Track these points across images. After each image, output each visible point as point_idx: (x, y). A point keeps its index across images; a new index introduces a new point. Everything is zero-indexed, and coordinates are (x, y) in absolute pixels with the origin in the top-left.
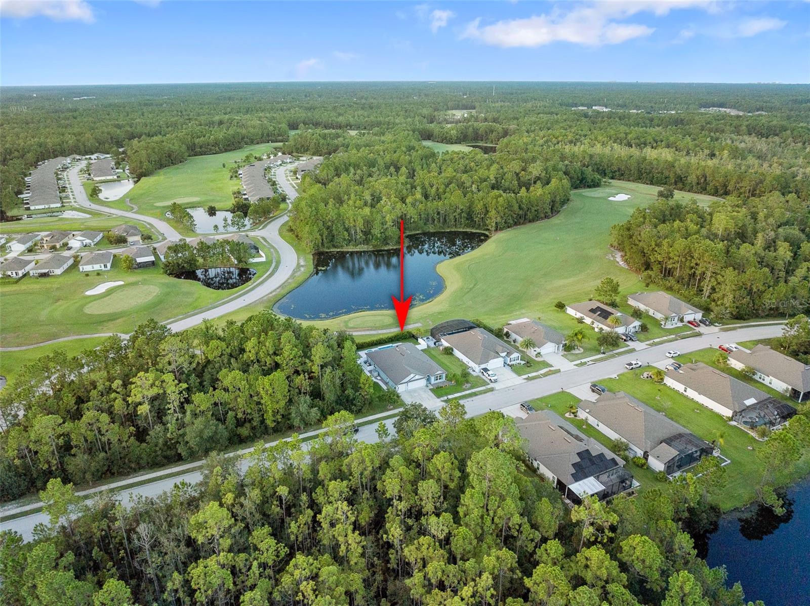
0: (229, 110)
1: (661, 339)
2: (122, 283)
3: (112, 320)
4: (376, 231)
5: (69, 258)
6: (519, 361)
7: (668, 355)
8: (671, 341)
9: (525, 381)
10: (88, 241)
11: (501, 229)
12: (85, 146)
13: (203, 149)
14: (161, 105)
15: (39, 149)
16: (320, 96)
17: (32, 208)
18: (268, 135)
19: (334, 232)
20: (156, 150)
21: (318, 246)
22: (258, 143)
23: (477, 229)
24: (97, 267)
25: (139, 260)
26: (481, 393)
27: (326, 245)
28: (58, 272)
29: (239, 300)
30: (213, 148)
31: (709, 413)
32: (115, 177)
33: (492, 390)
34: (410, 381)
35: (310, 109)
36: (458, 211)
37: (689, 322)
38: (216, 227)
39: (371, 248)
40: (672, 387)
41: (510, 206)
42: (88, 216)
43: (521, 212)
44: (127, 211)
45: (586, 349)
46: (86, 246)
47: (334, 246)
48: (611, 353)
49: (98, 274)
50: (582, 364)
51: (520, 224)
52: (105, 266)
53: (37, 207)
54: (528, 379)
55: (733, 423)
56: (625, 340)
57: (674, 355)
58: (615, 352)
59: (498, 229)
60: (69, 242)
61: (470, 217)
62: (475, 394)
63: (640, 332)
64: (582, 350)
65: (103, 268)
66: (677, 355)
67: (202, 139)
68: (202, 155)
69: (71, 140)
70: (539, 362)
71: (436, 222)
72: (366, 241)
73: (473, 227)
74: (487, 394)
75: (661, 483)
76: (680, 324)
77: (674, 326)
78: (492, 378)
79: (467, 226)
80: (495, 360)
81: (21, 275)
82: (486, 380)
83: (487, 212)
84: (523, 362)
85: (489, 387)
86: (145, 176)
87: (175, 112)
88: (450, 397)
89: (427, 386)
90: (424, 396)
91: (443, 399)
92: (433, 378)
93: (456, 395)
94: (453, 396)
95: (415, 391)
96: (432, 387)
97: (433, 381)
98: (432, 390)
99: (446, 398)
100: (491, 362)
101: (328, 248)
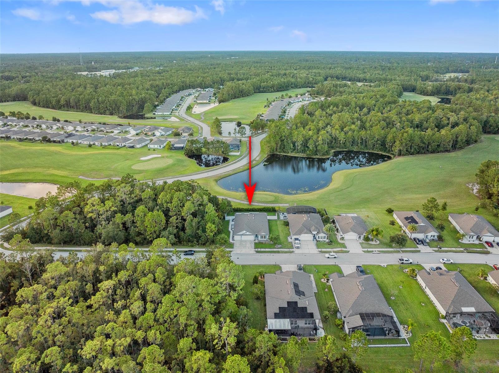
0: (298, 67)
1: (450, 249)
2: (160, 156)
3: (139, 173)
4: (311, 145)
5: (147, 140)
6: (324, 240)
7: (441, 260)
8: (456, 252)
9: (319, 252)
10: (163, 133)
11: (404, 155)
12: (205, 84)
13: (264, 89)
14: (265, 63)
15: (181, 84)
16: (364, 61)
17: (156, 114)
18: (308, 83)
19: (285, 143)
20: (234, 88)
21: (273, 150)
22: (300, 88)
23: (387, 153)
24: (156, 146)
25: (176, 146)
26: (283, 252)
27: (278, 150)
28: (138, 146)
29: (205, 173)
30: (270, 89)
31: (431, 309)
32: (208, 101)
33: (293, 252)
34: (243, 235)
35: (347, 68)
36: (376, 139)
37: (487, 243)
38: (230, 133)
39: (305, 156)
40: (420, 283)
41: (411, 140)
42: (178, 120)
43: (423, 145)
44: (197, 119)
45: (381, 243)
46: (162, 135)
47: (284, 152)
48: (399, 250)
49: (154, 150)
50: (368, 252)
51: (422, 153)
52: (160, 146)
53: (159, 114)
54: (321, 252)
55: (444, 321)
56: (417, 244)
57: (446, 262)
58: (402, 249)
59: (400, 154)
60: (155, 132)
61: (383, 144)
62: (279, 252)
63: (436, 241)
64: (378, 242)
65: (159, 147)
66: (450, 262)
67: (265, 83)
68: (263, 92)
69: (199, 80)
70: (339, 243)
71: (359, 145)
72: (304, 151)
73: (385, 151)
74: (286, 254)
75: (340, 341)
76: (477, 242)
77: (471, 242)
78: (296, 245)
79: (381, 150)
80: (306, 235)
81: (123, 146)
83: (395, 142)
84: (327, 241)
85: (292, 250)
86: (223, 102)
87: (268, 67)
88: (262, 250)
89: (255, 240)
90: (248, 245)
91: (257, 250)
92: (259, 237)
93: (267, 250)
94: (264, 250)
95: (245, 241)
96: (257, 241)
97: (259, 239)
98: (255, 243)
99: (259, 250)
100: (303, 235)
101: (280, 152)
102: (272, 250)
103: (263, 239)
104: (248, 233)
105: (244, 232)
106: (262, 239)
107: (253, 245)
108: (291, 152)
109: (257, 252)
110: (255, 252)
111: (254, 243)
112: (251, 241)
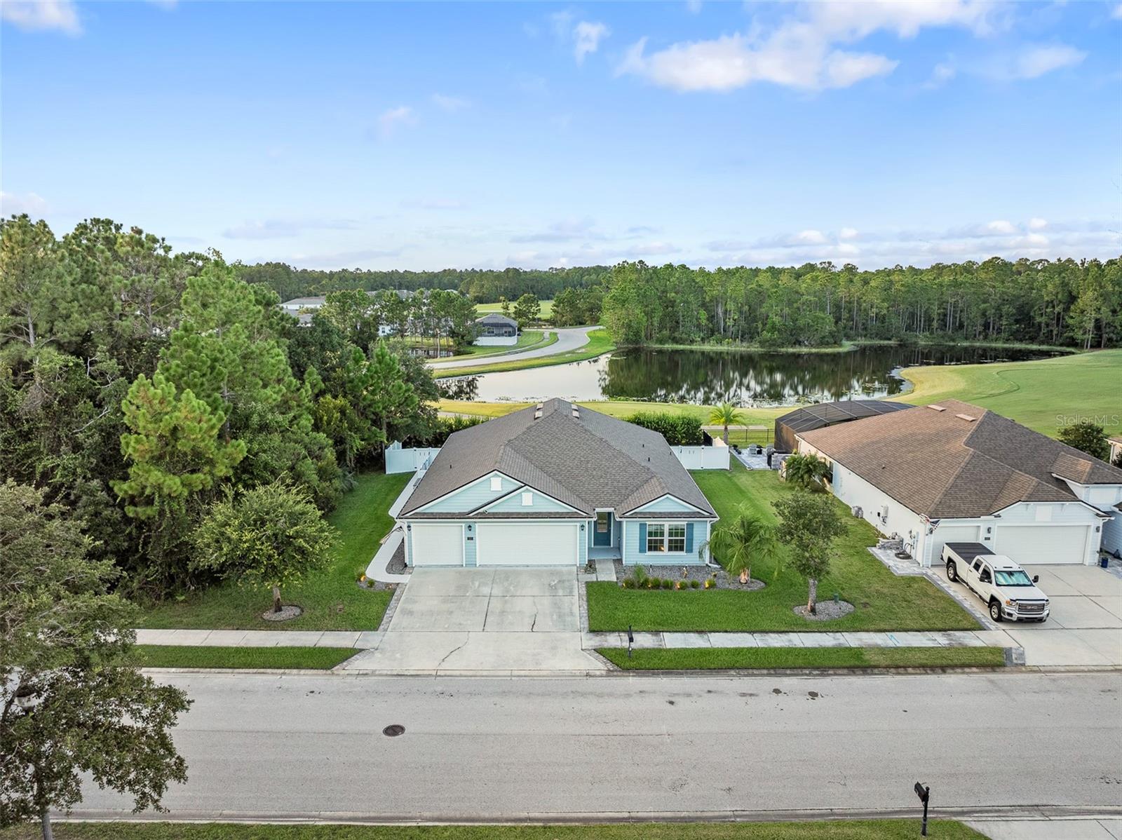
26: (899, 663)
33: (996, 661)
34: (481, 514)
39: (754, 349)
59: (1098, 343)
62: (857, 664)
74: (951, 680)
78: (1004, 595)
82: (969, 603)
85: (973, 640)
88: (673, 641)
89: (590, 567)
90: (529, 600)
91: (615, 641)
92: (631, 535)
93: (719, 641)
94: (694, 641)
95: (506, 575)
96: (608, 574)
97: (632, 553)
98: (596, 592)
99: (644, 640)
100: (1017, 514)
101: (661, 341)
102: (776, 641)
103: (665, 557)
104: (528, 500)
105: (497, 484)
106: (651, 558)
107: (576, 605)
108: (703, 340)
109: (625, 662)
110: (598, 665)
111: (579, 591)
112: (553, 572)
